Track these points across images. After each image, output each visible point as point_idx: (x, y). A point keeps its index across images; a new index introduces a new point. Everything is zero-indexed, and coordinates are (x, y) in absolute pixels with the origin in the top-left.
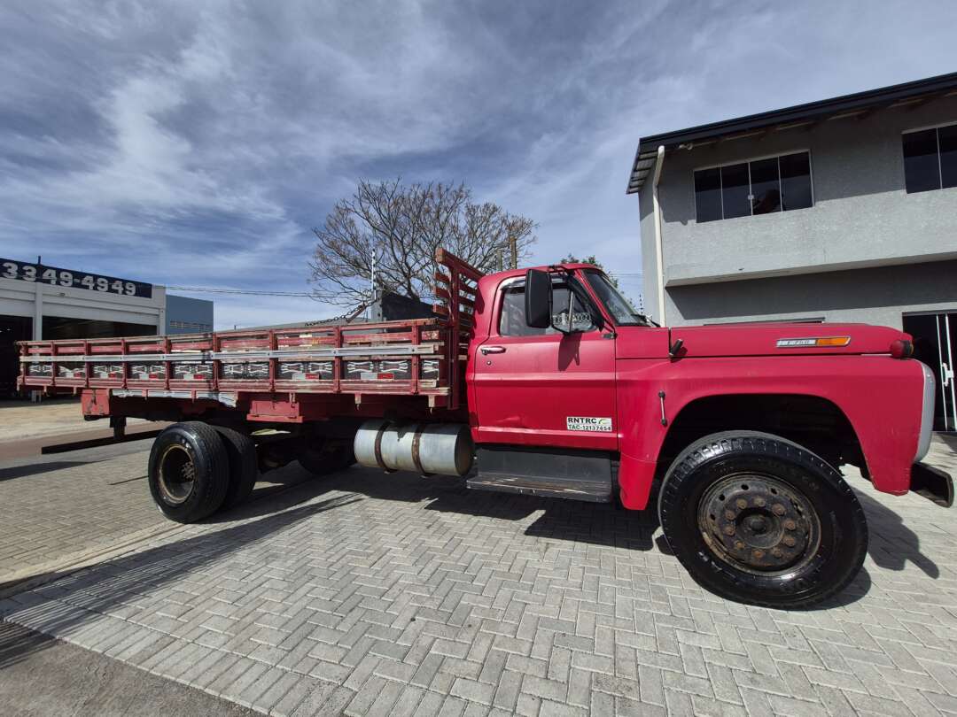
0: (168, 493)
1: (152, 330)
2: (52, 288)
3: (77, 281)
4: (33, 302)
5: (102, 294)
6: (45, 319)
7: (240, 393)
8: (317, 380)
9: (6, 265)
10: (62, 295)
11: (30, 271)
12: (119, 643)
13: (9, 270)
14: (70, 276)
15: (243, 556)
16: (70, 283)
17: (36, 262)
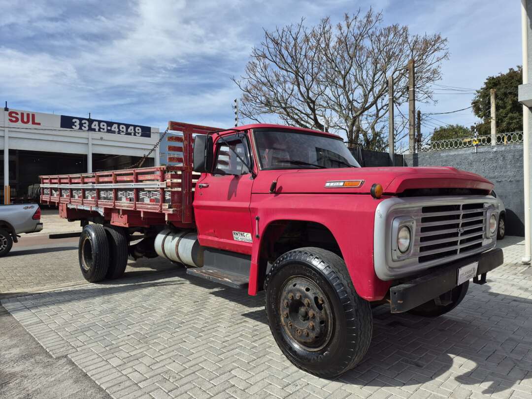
0: (85, 264)
1: (149, 162)
2: (97, 135)
3: (109, 128)
4: (88, 144)
5: (123, 137)
6: (93, 155)
7: (105, 208)
8: (129, 202)
9: (74, 120)
10: (102, 139)
11: (85, 123)
12: (26, 319)
13: (75, 124)
14: (105, 124)
15: (98, 300)
16: (106, 130)
17: (88, 118)
